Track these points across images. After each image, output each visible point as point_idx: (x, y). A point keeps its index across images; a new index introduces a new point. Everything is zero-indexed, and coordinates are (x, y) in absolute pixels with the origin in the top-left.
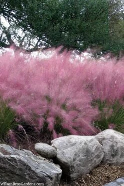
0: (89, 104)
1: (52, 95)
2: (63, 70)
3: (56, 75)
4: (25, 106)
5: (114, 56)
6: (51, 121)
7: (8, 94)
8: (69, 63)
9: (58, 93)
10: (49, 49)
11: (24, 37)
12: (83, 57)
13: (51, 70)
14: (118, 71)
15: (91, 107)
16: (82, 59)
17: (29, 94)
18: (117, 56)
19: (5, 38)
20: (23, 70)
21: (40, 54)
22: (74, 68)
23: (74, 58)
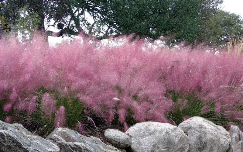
0: (162, 94)
1: (123, 85)
2: (135, 59)
3: (128, 64)
4: (94, 97)
5: (189, 44)
6: (122, 113)
7: (77, 84)
8: (141, 51)
9: (130, 83)
10: (120, 37)
11: (94, 24)
12: (156, 45)
13: (122, 59)
14: (192, 60)
15: (164, 98)
16: (155, 47)
17: (99, 84)
18: (192, 45)
19: (74, 25)
20: (92, 59)
21: (110, 42)
22: (146, 56)
23: (146, 46)
